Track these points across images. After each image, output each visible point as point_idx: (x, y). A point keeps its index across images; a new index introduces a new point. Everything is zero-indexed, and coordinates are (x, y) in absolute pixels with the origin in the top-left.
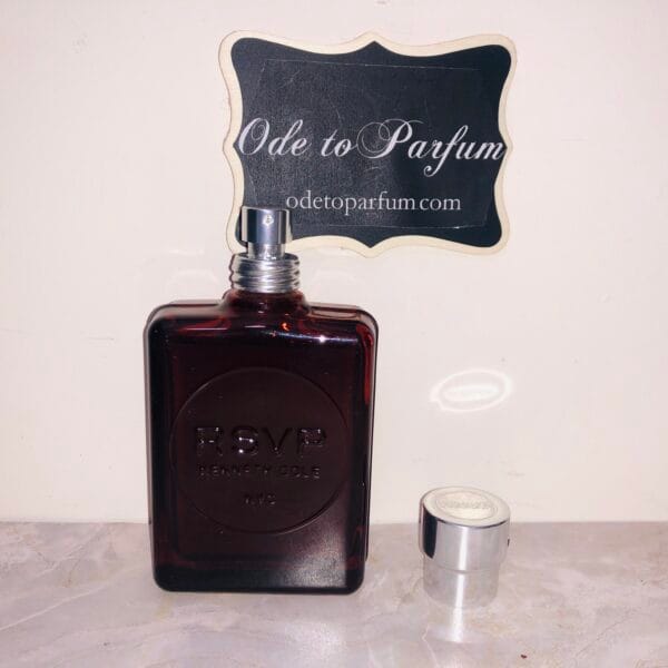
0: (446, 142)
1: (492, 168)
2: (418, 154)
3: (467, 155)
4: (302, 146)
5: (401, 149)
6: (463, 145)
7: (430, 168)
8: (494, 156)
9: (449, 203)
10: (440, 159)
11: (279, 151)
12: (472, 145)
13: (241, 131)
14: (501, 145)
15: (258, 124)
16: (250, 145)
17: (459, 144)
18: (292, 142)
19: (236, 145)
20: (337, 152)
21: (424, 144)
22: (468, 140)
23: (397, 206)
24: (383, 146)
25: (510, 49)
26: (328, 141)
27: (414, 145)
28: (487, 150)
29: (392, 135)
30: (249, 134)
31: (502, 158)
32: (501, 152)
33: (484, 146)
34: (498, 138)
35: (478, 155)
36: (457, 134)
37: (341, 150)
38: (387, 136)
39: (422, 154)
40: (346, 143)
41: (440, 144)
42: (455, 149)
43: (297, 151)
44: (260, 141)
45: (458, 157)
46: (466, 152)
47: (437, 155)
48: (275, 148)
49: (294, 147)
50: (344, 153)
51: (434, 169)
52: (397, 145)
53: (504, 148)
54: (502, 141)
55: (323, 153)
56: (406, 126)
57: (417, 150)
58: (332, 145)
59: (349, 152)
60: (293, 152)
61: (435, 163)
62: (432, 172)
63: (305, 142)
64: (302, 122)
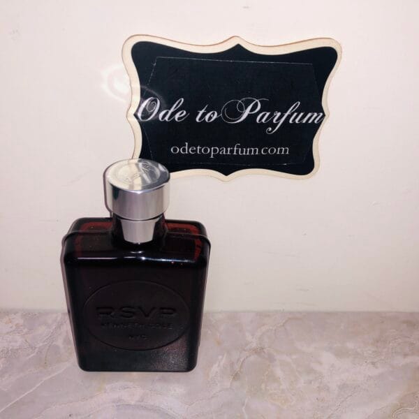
0: (284, 112)
1: (314, 128)
2: (263, 120)
3: (297, 121)
4: (183, 115)
5: (252, 117)
6: (296, 114)
7: (270, 129)
8: (316, 122)
9: (281, 150)
10: (277, 124)
11: (166, 118)
12: (302, 114)
13: (139, 106)
14: (321, 114)
15: (151, 101)
16: (146, 114)
17: (292, 114)
18: (175, 114)
19: (136, 115)
20: (207, 120)
21: (268, 114)
22: (299, 111)
23: (246, 153)
24: (240, 115)
26: (201, 113)
27: (261, 115)
28: (312, 117)
29: (246, 109)
30: (145, 108)
31: (321, 123)
32: (320, 119)
33: (309, 115)
34: (320, 109)
35: (304, 121)
36: (292, 108)
37: (210, 118)
38: (242, 109)
39: (266, 120)
40: (213, 114)
41: (279, 114)
42: (289, 117)
43: (179, 119)
44: (152, 112)
45: (291, 121)
46: (296, 119)
48: (163, 116)
49: (177, 116)
50: (212, 120)
51: (273, 130)
52: (249, 115)
53: (324, 115)
54: (322, 111)
55: (197, 120)
56: (257, 103)
57: (263, 118)
58: (204, 115)
59: (216, 119)
60: (176, 119)
61: (274, 126)
62: (271, 131)
63: (185, 113)
64: (183, 99)
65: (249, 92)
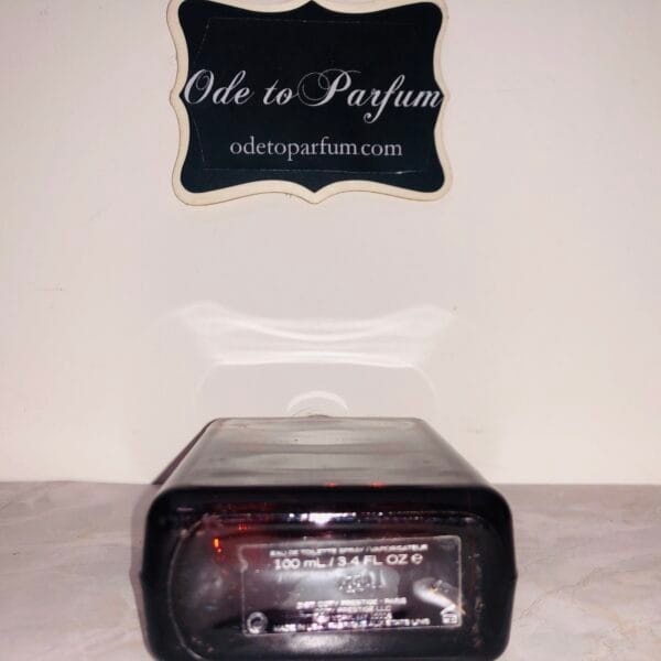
0: (384, 90)
1: (431, 114)
2: (358, 102)
3: (405, 103)
4: (245, 95)
5: (340, 97)
6: (401, 93)
7: (369, 115)
8: (432, 104)
10: (379, 106)
11: (223, 100)
12: (410, 93)
13: (187, 82)
14: (438, 94)
15: (202, 75)
16: (195, 93)
17: (397, 93)
18: (235, 93)
19: (182, 95)
20: (278, 101)
21: (363, 93)
22: (405, 88)
24: (323, 93)
25: (440, 5)
26: (270, 91)
27: (353, 94)
28: (424, 98)
29: (331, 83)
30: (194, 85)
31: (439, 107)
32: (438, 100)
33: (421, 94)
34: (434, 87)
35: (416, 103)
36: (396, 82)
37: (283, 99)
38: (326, 84)
39: (361, 103)
40: (287, 92)
41: (378, 93)
42: (393, 97)
43: (240, 100)
44: (205, 90)
45: (396, 104)
46: (404, 100)
47: (376, 103)
48: (220, 97)
49: (237, 96)
50: (286, 101)
51: (373, 116)
52: (336, 93)
53: (441, 96)
54: (438, 89)
55: (265, 101)
56: (345, 76)
57: (356, 98)
58: (274, 94)
59: (291, 100)
60: (236, 101)
61: (374, 113)
62: (372, 118)
63: (248, 91)
64: (244, 72)
65: (334, 64)
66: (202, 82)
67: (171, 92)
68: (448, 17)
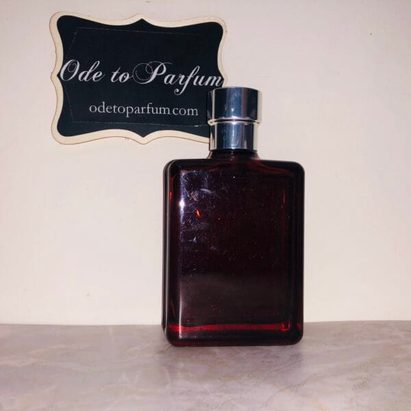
0: (187, 76)
2: (170, 82)
3: (200, 83)
4: (99, 76)
5: (159, 79)
6: (197, 77)
7: (178, 90)
8: (216, 84)
9: (191, 111)
10: (184, 85)
11: (85, 79)
12: (203, 77)
13: (63, 66)
14: (220, 78)
15: (72, 63)
16: (67, 74)
17: (195, 77)
18: (93, 74)
19: (59, 75)
20: (120, 80)
21: (173, 76)
22: (200, 74)
23: (159, 112)
24: (149, 76)
25: (222, 24)
26: (115, 74)
27: (168, 77)
28: (212, 81)
29: (154, 70)
30: (67, 68)
31: (221, 86)
32: (220, 82)
33: (210, 78)
34: (218, 74)
35: (206, 84)
36: (194, 71)
37: (123, 79)
38: (151, 70)
39: (173, 82)
40: (126, 75)
41: (183, 77)
42: (192, 79)
43: (96, 79)
44: (73, 73)
45: (195, 84)
46: (199, 81)
47: (182, 82)
48: (84, 76)
49: (94, 76)
50: (125, 80)
51: (180, 91)
52: (157, 76)
53: (222, 79)
54: (221, 76)
55: (112, 80)
56: (162, 66)
57: (169, 79)
58: (118, 76)
59: (128, 80)
60: (94, 79)
61: (181, 87)
62: (179, 92)
63: (101, 74)
64: (99, 62)
65: (156, 58)
66: (72, 67)
67: (52, 73)
68: (226, 32)
